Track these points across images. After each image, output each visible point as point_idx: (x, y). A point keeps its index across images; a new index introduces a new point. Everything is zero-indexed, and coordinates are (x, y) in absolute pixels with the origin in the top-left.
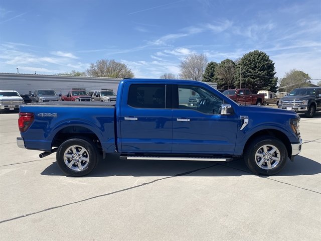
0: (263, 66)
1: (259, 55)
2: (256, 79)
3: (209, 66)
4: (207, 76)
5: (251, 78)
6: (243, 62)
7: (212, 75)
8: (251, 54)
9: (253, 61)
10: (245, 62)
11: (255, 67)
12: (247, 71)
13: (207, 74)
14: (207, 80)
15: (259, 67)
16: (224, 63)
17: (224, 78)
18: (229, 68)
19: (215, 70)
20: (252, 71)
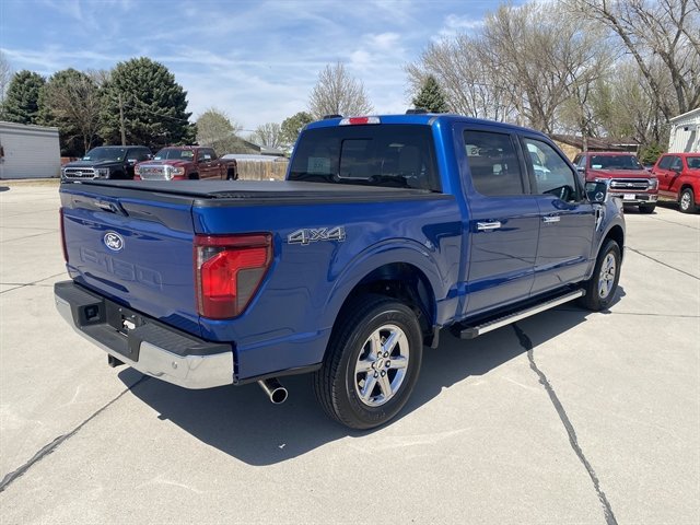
0: (166, 96)
1: (155, 71)
2: (154, 125)
3: (22, 82)
4: (15, 108)
5: (141, 120)
6: (119, 82)
7: (33, 107)
8: (135, 65)
9: (144, 81)
10: (123, 83)
11: (150, 96)
12: (132, 103)
13: (17, 102)
14: (18, 118)
15: (158, 96)
16: (64, 78)
17: (71, 115)
18: (82, 93)
19: (40, 94)
20: (143, 104)
